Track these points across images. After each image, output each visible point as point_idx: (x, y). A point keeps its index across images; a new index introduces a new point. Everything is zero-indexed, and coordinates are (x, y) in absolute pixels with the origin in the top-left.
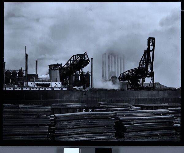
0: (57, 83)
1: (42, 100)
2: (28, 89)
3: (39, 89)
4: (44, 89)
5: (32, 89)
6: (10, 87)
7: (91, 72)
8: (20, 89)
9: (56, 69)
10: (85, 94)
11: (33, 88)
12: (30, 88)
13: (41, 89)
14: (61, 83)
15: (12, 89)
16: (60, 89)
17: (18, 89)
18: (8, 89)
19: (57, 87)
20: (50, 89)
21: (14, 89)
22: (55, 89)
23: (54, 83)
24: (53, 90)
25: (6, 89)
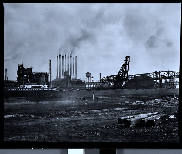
0: (45, 85)
1: (36, 97)
2: (27, 90)
3: (34, 89)
4: (37, 90)
5: (29, 90)
6: (14, 88)
7: (49, 72)
8: (22, 90)
9: (43, 76)
11: (30, 89)
12: (28, 89)
13: (35, 90)
14: (47, 85)
15: (16, 90)
16: (48, 89)
17: (20, 90)
18: (13, 90)
19: (46, 88)
20: (41, 90)
21: (17, 90)
22: (44, 90)
23: (43, 85)
24: (43, 91)
25: (11, 90)
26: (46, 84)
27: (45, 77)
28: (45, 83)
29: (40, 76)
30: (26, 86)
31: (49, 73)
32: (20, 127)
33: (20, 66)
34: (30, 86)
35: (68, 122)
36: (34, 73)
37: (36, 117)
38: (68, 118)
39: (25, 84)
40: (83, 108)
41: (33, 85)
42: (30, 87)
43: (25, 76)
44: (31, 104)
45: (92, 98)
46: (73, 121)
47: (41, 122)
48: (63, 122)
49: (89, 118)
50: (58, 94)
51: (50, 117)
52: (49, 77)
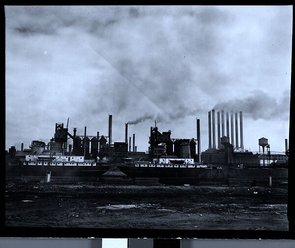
0: (189, 160)
1: (177, 178)
2: (163, 166)
3: (173, 166)
4: (178, 167)
5: (166, 167)
6: (144, 164)
10: (221, 172)
11: (167, 165)
12: (165, 166)
13: (175, 167)
14: (193, 160)
15: (146, 166)
16: (194, 166)
17: (152, 166)
18: (142, 166)
19: (191, 165)
20: (183, 167)
21: (148, 165)
22: (189, 167)
23: (186, 160)
24: (187, 168)
25: (140, 165)
26: (192, 158)
27: (189, 146)
28: (190, 156)
29: (183, 145)
30: (161, 160)
31: (196, 140)
32: (142, 225)
33: (153, 130)
34: (167, 161)
35: (218, 222)
36: (173, 139)
37: (169, 210)
38: (218, 216)
39: (159, 157)
40: (248, 200)
41: (171, 159)
42: (167, 163)
43: (161, 144)
44: (165, 190)
45: (269, 182)
46: (225, 221)
47: (175, 219)
48: (209, 222)
49: (256, 219)
50: (210, 174)
51: (190, 212)
52: (197, 146)
